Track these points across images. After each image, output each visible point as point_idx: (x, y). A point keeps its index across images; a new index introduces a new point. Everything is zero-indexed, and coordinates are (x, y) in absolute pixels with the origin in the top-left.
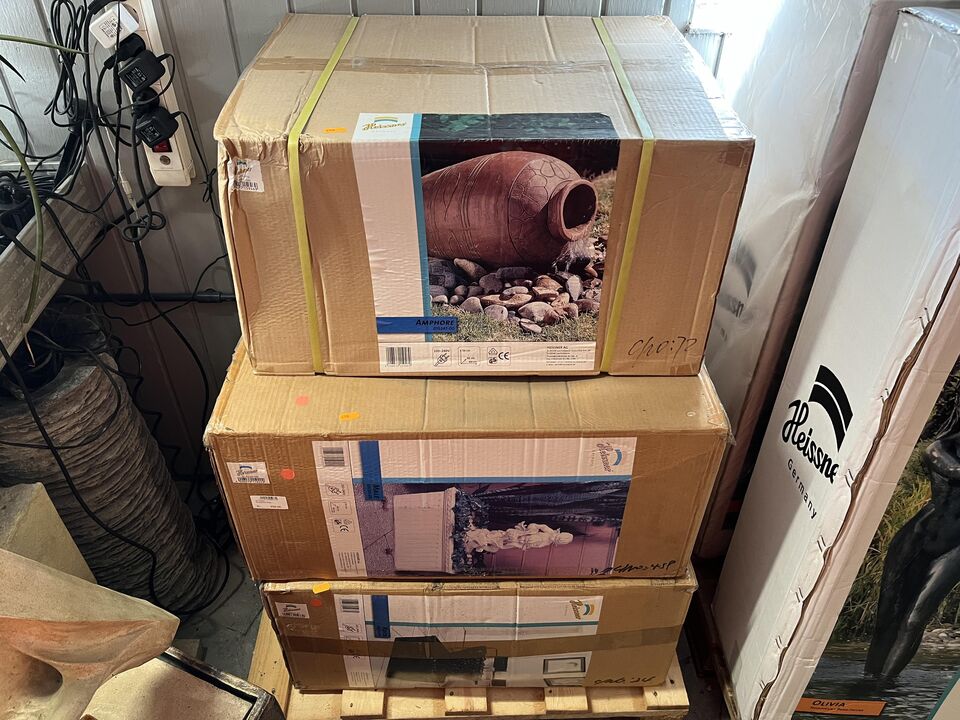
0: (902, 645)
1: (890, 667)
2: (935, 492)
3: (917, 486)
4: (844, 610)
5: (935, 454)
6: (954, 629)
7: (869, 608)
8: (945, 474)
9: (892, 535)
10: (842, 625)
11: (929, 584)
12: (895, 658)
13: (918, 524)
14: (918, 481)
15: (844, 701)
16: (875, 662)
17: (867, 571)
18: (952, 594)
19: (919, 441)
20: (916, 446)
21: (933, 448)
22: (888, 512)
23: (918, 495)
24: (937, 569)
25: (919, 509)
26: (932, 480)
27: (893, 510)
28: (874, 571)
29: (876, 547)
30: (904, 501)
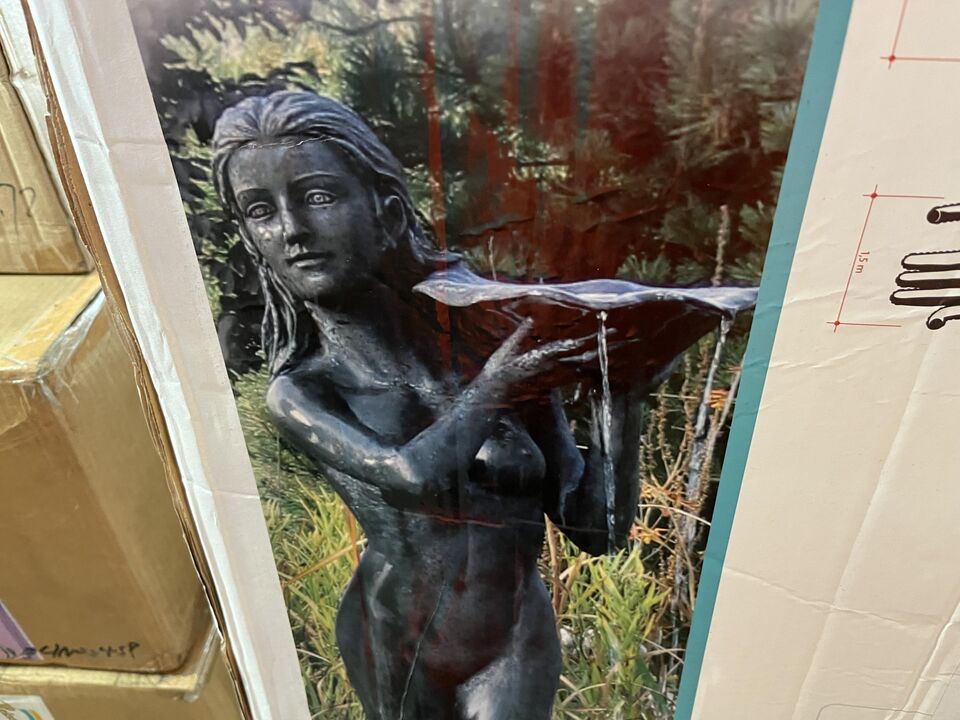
2: (371, 526)
3: (310, 503)
5: (301, 416)
9: (329, 623)
14: (304, 490)
20: (237, 394)
21: (277, 393)
22: (282, 567)
23: (327, 528)
25: (355, 565)
27: (293, 564)
28: (339, 699)
29: (311, 649)
30: (303, 542)
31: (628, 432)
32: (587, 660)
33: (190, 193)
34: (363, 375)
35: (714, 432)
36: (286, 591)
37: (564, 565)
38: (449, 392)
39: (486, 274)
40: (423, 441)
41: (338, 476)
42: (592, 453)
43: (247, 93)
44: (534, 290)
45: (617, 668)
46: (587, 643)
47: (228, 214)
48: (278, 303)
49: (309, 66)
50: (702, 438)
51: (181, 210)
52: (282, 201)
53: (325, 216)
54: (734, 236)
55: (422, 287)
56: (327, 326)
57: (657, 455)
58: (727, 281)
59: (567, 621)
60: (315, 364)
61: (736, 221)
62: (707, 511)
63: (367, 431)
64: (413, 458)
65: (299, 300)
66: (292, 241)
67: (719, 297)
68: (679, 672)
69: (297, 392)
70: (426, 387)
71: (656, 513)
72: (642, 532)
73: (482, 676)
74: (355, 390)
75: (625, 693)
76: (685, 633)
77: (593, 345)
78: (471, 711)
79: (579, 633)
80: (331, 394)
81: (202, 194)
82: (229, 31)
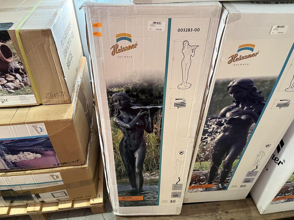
0: (138, 179)
1: (139, 185)
2: (124, 133)
3: (117, 131)
4: (116, 170)
5: (117, 121)
6: (151, 173)
7: (123, 168)
8: (124, 127)
9: (118, 146)
10: (118, 174)
11: (137, 160)
12: (138, 183)
13: (124, 142)
14: (117, 129)
15: (131, 197)
16: (134, 184)
17: (117, 157)
18: (145, 162)
19: (110, 118)
20: (110, 119)
21: (115, 119)
22: (113, 139)
23: (119, 134)
24: (137, 155)
25: (122, 138)
26: (121, 129)
27: (114, 139)
28: (118, 157)
29: (115, 150)
30: (116, 136)
31: (152, 120)
32: (150, 147)
33: (109, 100)
34: (125, 116)
35: (160, 119)
36: (113, 142)
37: (146, 135)
38: (134, 117)
39: (138, 106)
40: (131, 123)
41: (121, 127)
42: (149, 122)
43: (116, 92)
44: (142, 107)
45: (153, 147)
46: (149, 144)
47: (112, 102)
48: (116, 110)
49: (122, 90)
50: (159, 120)
51: (108, 102)
52: (118, 101)
53: (122, 102)
54: (160, 102)
55: (131, 108)
56: (121, 112)
57: (155, 122)
58: (160, 105)
59: (147, 142)
60: (120, 116)
61: (160, 101)
62: (161, 127)
63: (124, 122)
64: (129, 125)
65: (118, 110)
66: (118, 104)
67: (159, 107)
68: (160, 147)
69: (117, 119)
70: (131, 117)
71: (156, 128)
72: (154, 130)
73: (137, 151)
74: (124, 118)
75: (154, 151)
76: (160, 142)
77: (148, 112)
78: (136, 156)
79: (148, 143)
80: (121, 119)
81: (110, 101)
82: (115, 88)
